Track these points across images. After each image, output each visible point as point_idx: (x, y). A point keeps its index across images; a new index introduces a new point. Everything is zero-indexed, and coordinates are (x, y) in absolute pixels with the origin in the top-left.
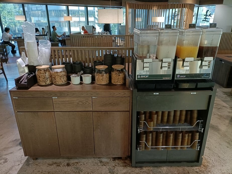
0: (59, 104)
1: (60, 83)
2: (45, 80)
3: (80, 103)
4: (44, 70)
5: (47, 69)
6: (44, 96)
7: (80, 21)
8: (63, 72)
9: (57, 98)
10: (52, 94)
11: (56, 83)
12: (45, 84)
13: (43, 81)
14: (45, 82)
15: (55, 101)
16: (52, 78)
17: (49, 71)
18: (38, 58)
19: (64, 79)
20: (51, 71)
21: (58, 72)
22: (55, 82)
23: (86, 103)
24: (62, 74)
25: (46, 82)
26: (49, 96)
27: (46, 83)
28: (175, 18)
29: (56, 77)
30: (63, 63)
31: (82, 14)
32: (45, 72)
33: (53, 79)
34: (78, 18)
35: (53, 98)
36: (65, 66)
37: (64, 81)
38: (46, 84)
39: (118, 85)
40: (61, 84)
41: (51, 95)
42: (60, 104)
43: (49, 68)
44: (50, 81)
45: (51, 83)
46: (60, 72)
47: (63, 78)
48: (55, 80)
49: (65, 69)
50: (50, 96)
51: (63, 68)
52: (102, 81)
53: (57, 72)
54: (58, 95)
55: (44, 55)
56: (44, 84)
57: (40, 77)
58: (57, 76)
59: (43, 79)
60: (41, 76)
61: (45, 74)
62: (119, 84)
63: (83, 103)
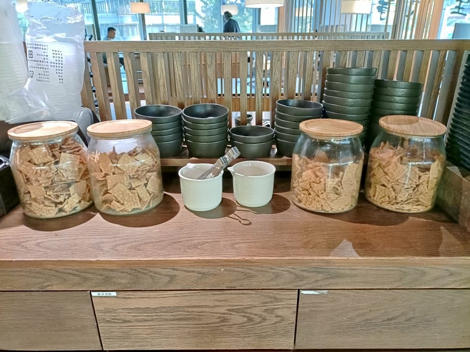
0: (125, 321)
1: (129, 207)
2: (58, 197)
3: (237, 318)
4: (52, 147)
5: (65, 141)
6: (49, 288)
7: (163, 23)
8: (143, 151)
9: (114, 294)
10: (88, 275)
11: (109, 208)
12: (60, 215)
13: (45, 198)
14: (56, 204)
15: (107, 311)
16: (92, 182)
17: (76, 151)
18: (26, 87)
19: (150, 187)
20: (85, 148)
21: (118, 152)
22: (105, 202)
23: (264, 319)
24: (138, 164)
25: (61, 203)
26: (75, 285)
27: (60, 206)
28: (384, 9)
29: (110, 180)
30: (142, 113)
31: (168, 9)
32: (54, 156)
33: (96, 188)
34: (161, 16)
35: (94, 294)
36: (150, 123)
37: (146, 198)
38: (61, 210)
39: (411, 218)
40: (134, 209)
41: (86, 279)
42: (130, 321)
43: (74, 133)
44: (83, 199)
45: (85, 204)
46: (130, 154)
47: (146, 185)
48: (106, 192)
49: (151, 139)
50: (79, 284)
51: (141, 134)
52: (333, 196)
53: (114, 156)
54: (120, 281)
55: (52, 70)
56: (51, 212)
57: (28, 179)
58: (114, 173)
59: (46, 188)
60: (33, 178)
61: (53, 166)
62: (415, 209)
63: (250, 320)
